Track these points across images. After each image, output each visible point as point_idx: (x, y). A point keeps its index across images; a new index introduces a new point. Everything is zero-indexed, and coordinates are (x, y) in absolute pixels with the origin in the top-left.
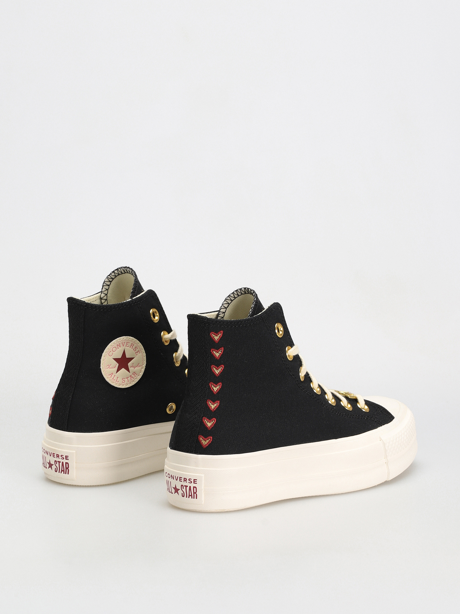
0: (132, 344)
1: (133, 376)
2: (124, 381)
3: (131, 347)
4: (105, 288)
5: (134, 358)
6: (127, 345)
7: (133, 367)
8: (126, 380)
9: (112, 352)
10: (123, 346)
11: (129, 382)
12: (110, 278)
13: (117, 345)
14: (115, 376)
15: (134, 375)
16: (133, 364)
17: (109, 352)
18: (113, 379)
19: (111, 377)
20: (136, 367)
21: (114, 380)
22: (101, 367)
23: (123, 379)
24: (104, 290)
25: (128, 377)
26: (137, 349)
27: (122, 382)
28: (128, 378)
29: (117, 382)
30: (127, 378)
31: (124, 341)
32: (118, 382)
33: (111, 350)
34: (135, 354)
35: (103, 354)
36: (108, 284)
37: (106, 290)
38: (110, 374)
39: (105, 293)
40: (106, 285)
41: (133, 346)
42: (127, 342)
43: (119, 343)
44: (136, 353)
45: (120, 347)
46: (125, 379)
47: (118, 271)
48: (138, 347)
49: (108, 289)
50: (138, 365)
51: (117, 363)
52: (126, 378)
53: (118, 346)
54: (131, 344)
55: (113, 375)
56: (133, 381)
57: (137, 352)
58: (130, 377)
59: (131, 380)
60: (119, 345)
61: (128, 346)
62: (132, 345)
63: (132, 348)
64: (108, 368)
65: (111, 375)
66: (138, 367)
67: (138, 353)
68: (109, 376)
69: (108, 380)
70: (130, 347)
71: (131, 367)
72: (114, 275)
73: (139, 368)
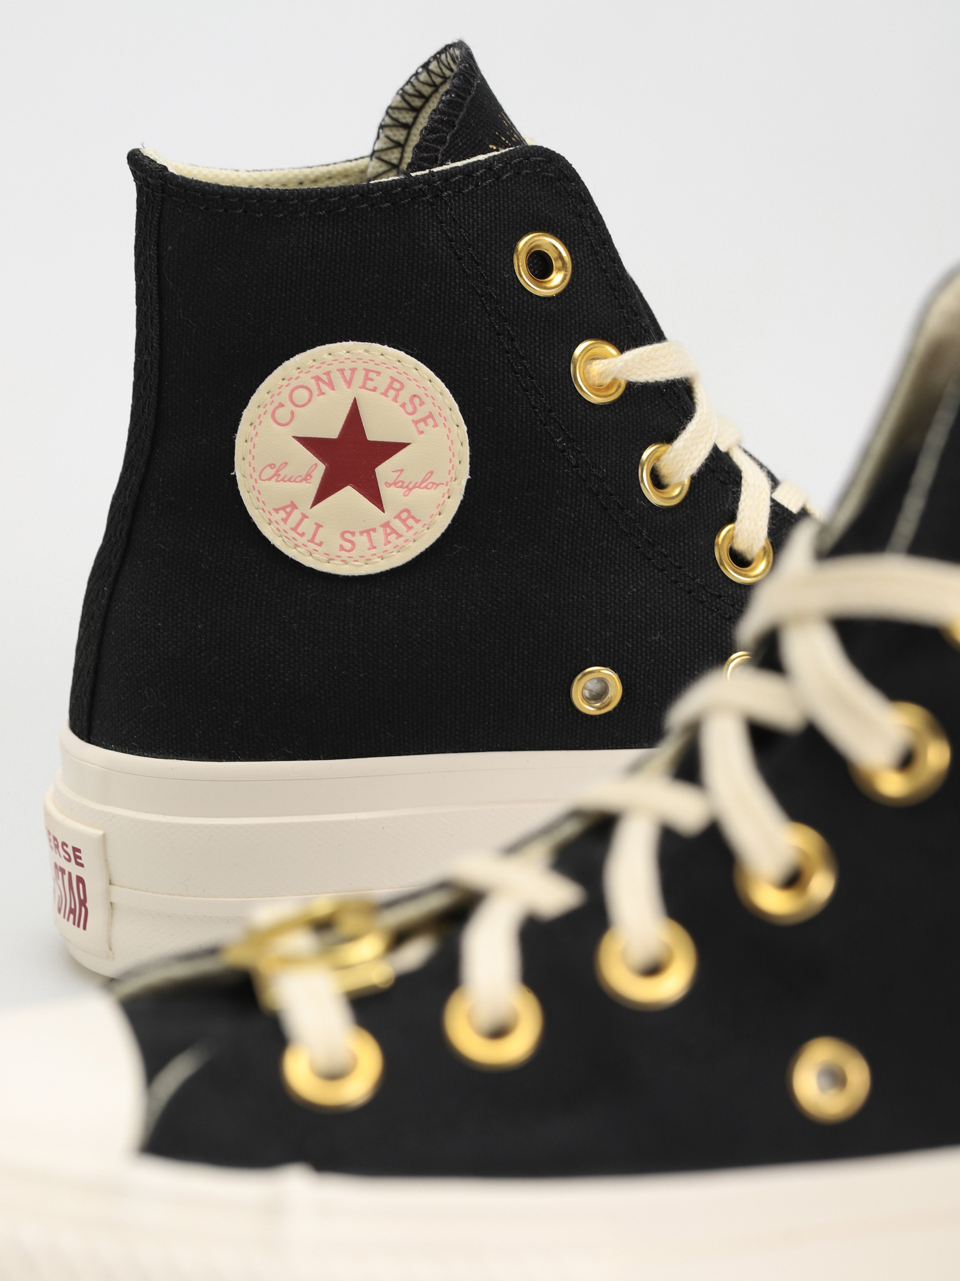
0: (393, 380)
1: (397, 524)
2: (348, 546)
3: (392, 393)
4: (388, 137)
5: (408, 444)
6: (370, 384)
7: (401, 487)
8: (362, 541)
9: (290, 407)
10: (349, 383)
11: (374, 551)
12: (410, 95)
13: (317, 379)
14: (304, 516)
15: (404, 521)
16: (402, 471)
17: (275, 404)
18: (294, 529)
19: (285, 520)
20: (414, 487)
21: (302, 535)
22: (238, 472)
23: (348, 536)
24: (385, 146)
25: (374, 530)
26: (422, 403)
27: (342, 548)
28: (372, 533)
29: (311, 546)
30: (368, 532)
31: (353, 365)
32: (320, 544)
33: (284, 397)
34: (414, 429)
35: (245, 413)
36: (404, 121)
37: (390, 144)
38: (284, 508)
39: (386, 158)
40: (394, 126)
41: (398, 390)
42: (367, 371)
43: (326, 368)
44: (416, 423)
45: (333, 389)
46: (357, 534)
47: (441, 64)
48: (424, 398)
49: (402, 142)
50: (428, 481)
51: (315, 460)
52: (361, 533)
53: (318, 384)
54: (389, 380)
55: (296, 516)
56: (399, 549)
57: (424, 420)
58: (380, 531)
59: (390, 542)
60: (325, 378)
61: (374, 389)
62: (397, 385)
63: (395, 399)
64: (269, 479)
65: (288, 510)
66: (426, 487)
67: (426, 425)
68: (273, 513)
69: (267, 531)
70: (385, 394)
71: (388, 485)
72: (429, 81)
73: (432, 490)
